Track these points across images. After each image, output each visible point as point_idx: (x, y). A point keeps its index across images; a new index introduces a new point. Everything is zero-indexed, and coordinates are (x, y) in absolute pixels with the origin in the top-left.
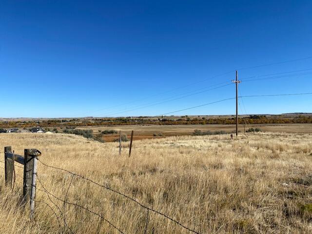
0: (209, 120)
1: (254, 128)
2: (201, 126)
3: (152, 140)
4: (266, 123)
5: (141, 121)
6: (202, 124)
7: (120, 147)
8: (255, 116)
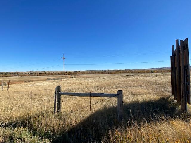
0: (56, 73)
4: (80, 74)
5: (17, 74)
7: (2, 88)
8: (76, 71)
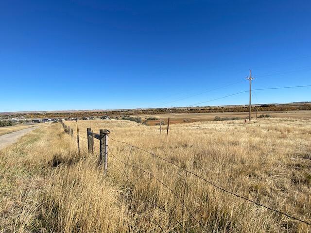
0: (226, 109)
1: (265, 115)
2: (220, 113)
3: (183, 124)
4: (275, 110)
5: (174, 111)
6: (221, 112)
7: (160, 129)
8: (265, 105)
